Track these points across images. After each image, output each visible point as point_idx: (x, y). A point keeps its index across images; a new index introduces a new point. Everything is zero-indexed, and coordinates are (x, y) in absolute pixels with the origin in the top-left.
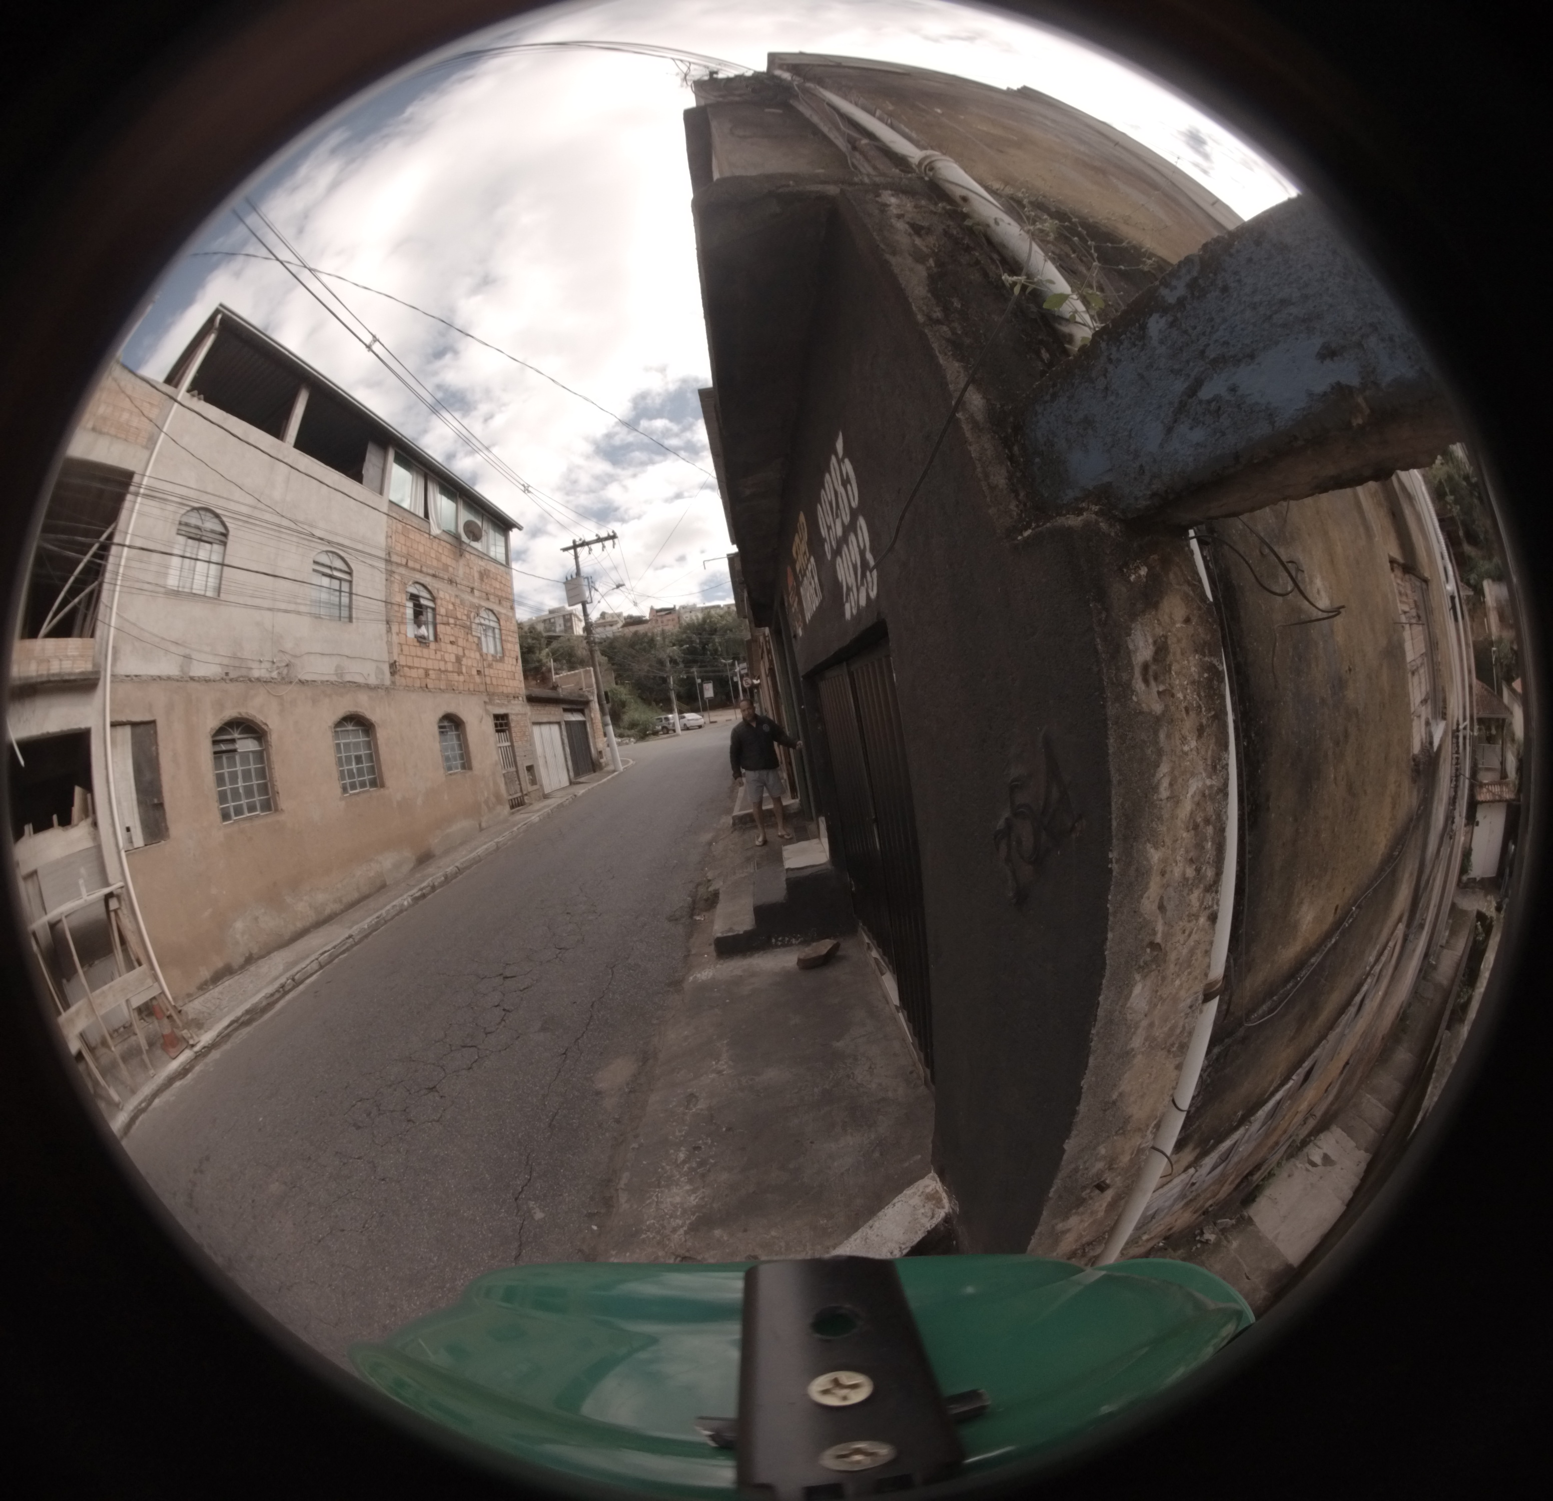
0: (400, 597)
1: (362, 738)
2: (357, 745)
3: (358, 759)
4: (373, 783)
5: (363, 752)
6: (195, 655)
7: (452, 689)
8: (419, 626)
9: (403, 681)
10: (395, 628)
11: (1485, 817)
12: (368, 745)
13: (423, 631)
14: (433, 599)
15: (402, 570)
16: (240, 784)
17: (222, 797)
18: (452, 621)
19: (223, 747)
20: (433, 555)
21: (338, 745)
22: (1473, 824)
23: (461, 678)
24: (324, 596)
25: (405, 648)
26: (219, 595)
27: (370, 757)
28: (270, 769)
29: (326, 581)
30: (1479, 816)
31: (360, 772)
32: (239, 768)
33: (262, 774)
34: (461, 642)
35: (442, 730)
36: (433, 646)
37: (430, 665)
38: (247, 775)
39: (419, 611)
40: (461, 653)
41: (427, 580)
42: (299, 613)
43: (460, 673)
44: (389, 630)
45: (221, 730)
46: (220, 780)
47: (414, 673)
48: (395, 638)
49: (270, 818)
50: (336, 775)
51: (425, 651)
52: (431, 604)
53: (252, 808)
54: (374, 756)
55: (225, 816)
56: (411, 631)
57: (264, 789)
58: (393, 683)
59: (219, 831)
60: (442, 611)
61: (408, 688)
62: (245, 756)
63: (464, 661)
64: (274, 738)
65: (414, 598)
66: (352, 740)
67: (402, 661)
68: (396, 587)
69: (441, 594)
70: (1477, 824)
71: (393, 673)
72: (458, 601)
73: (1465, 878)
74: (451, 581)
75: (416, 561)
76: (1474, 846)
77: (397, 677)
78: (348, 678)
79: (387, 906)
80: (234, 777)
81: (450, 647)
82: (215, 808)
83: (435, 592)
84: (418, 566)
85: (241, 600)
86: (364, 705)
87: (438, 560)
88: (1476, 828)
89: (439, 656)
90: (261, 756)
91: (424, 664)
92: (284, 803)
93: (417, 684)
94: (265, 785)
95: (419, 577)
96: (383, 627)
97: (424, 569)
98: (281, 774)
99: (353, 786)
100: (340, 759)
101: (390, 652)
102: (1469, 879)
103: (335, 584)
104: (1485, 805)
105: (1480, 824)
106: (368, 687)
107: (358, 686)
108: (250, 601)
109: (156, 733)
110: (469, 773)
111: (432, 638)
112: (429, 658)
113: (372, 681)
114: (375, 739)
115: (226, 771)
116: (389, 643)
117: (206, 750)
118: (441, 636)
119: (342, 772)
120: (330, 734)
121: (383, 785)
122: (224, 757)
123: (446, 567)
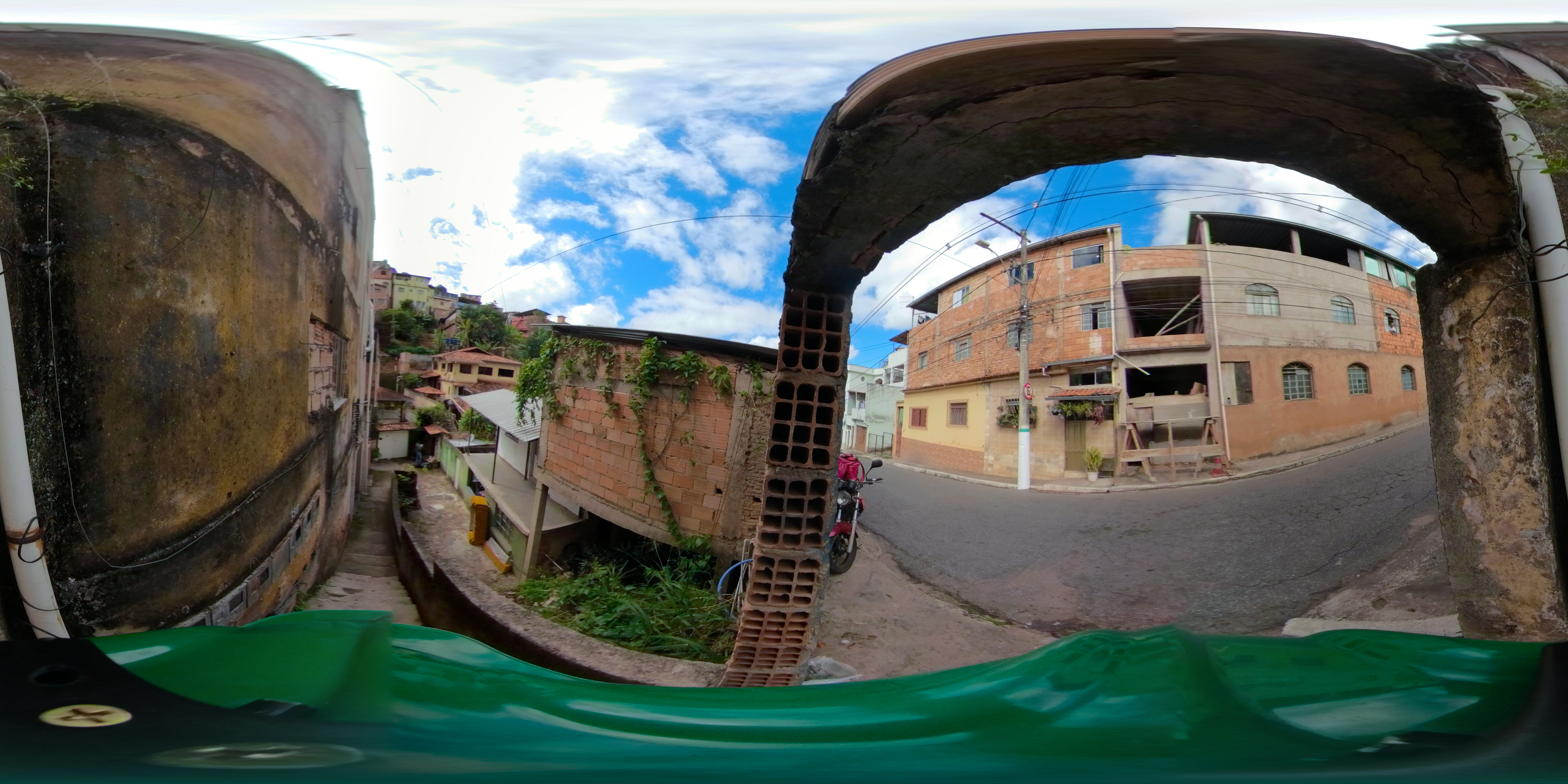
0: (1380, 315)
1: (1362, 373)
2: (1359, 375)
3: (1360, 381)
4: (1366, 392)
5: (1362, 378)
6: (1270, 338)
7: (1408, 354)
8: (1392, 327)
9: (1384, 350)
10: (1379, 328)
12: (1365, 376)
13: (1394, 329)
14: (1398, 316)
15: (1381, 304)
16: (1297, 387)
17: (1286, 391)
18: (1408, 325)
19: (1288, 372)
20: (1396, 296)
21: (1350, 375)
23: (1414, 350)
24: (1340, 314)
25: (1384, 336)
26: (1280, 315)
27: (1366, 381)
28: (1313, 382)
29: (1339, 308)
31: (1360, 387)
32: (1297, 381)
33: (1309, 383)
34: (1413, 334)
35: (1403, 372)
36: (1399, 335)
37: (1397, 344)
38: (1301, 384)
39: (1391, 320)
40: (1413, 339)
41: (1394, 307)
42: (1327, 322)
43: (1413, 348)
44: (1376, 328)
45: (1288, 366)
46: (1286, 384)
47: (1389, 347)
48: (1379, 332)
49: (1311, 401)
50: (1347, 386)
51: (1395, 338)
52: (1397, 318)
53: (1301, 396)
54: (1367, 380)
55: (1287, 398)
56: (1387, 329)
57: (1309, 389)
58: (1379, 351)
59: (1282, 403)
60: (1403, 321)
61: (1386, 353)
62: (1300, 377)
63: (1415, 343)
64: (1316, 370)
65: (1387, 314)
66: (1357, 373)
67: (1383, 341)
68: (1378, 310)
69: (1402, 313)
71: (1378, 347)
72: (1411, 317)
74: (1407, 308)
75: (1387, 299)
77: (1380, 348)
78: (1355, 348)
79: (1361, 442)
80: (1293, 384)
81: (1408, 336)
82: (1282, 395)
83: (1399, 313)
84: (1389, 302)
85: (1293, 317)
86: (1363, 359)
87: (1399, 299)
89: (1402, 340)
90: (1308, 377)
91: (1394, 343)
92: (1319, 395)
93: (1391, 351)
94: (1310, 388)
95: (1389, 306)
96: (1373, 327)
97: (1392, 303)
98: (1318, 384)
99: (1356, 392)
100: (1350, 381)
101: (1377, 338)
103: (1345, 309)
106: (1365, 352)
107: (1360, 351)
108: (1298, 317)
109: (1249, 366)
110: (1415, 391)
111: (1398, 332)
112: (1397, 341)
113: (1368, 349)
114: (1369, 374)
115: (1289, 381)
116: (1376, 334)
117: (1279, 374)
118: (1403, 331)
119: (1351, 386)
120: (1345, 370)
121: (1371, 393)
122: (1289, 376)
123: (1404, 302)
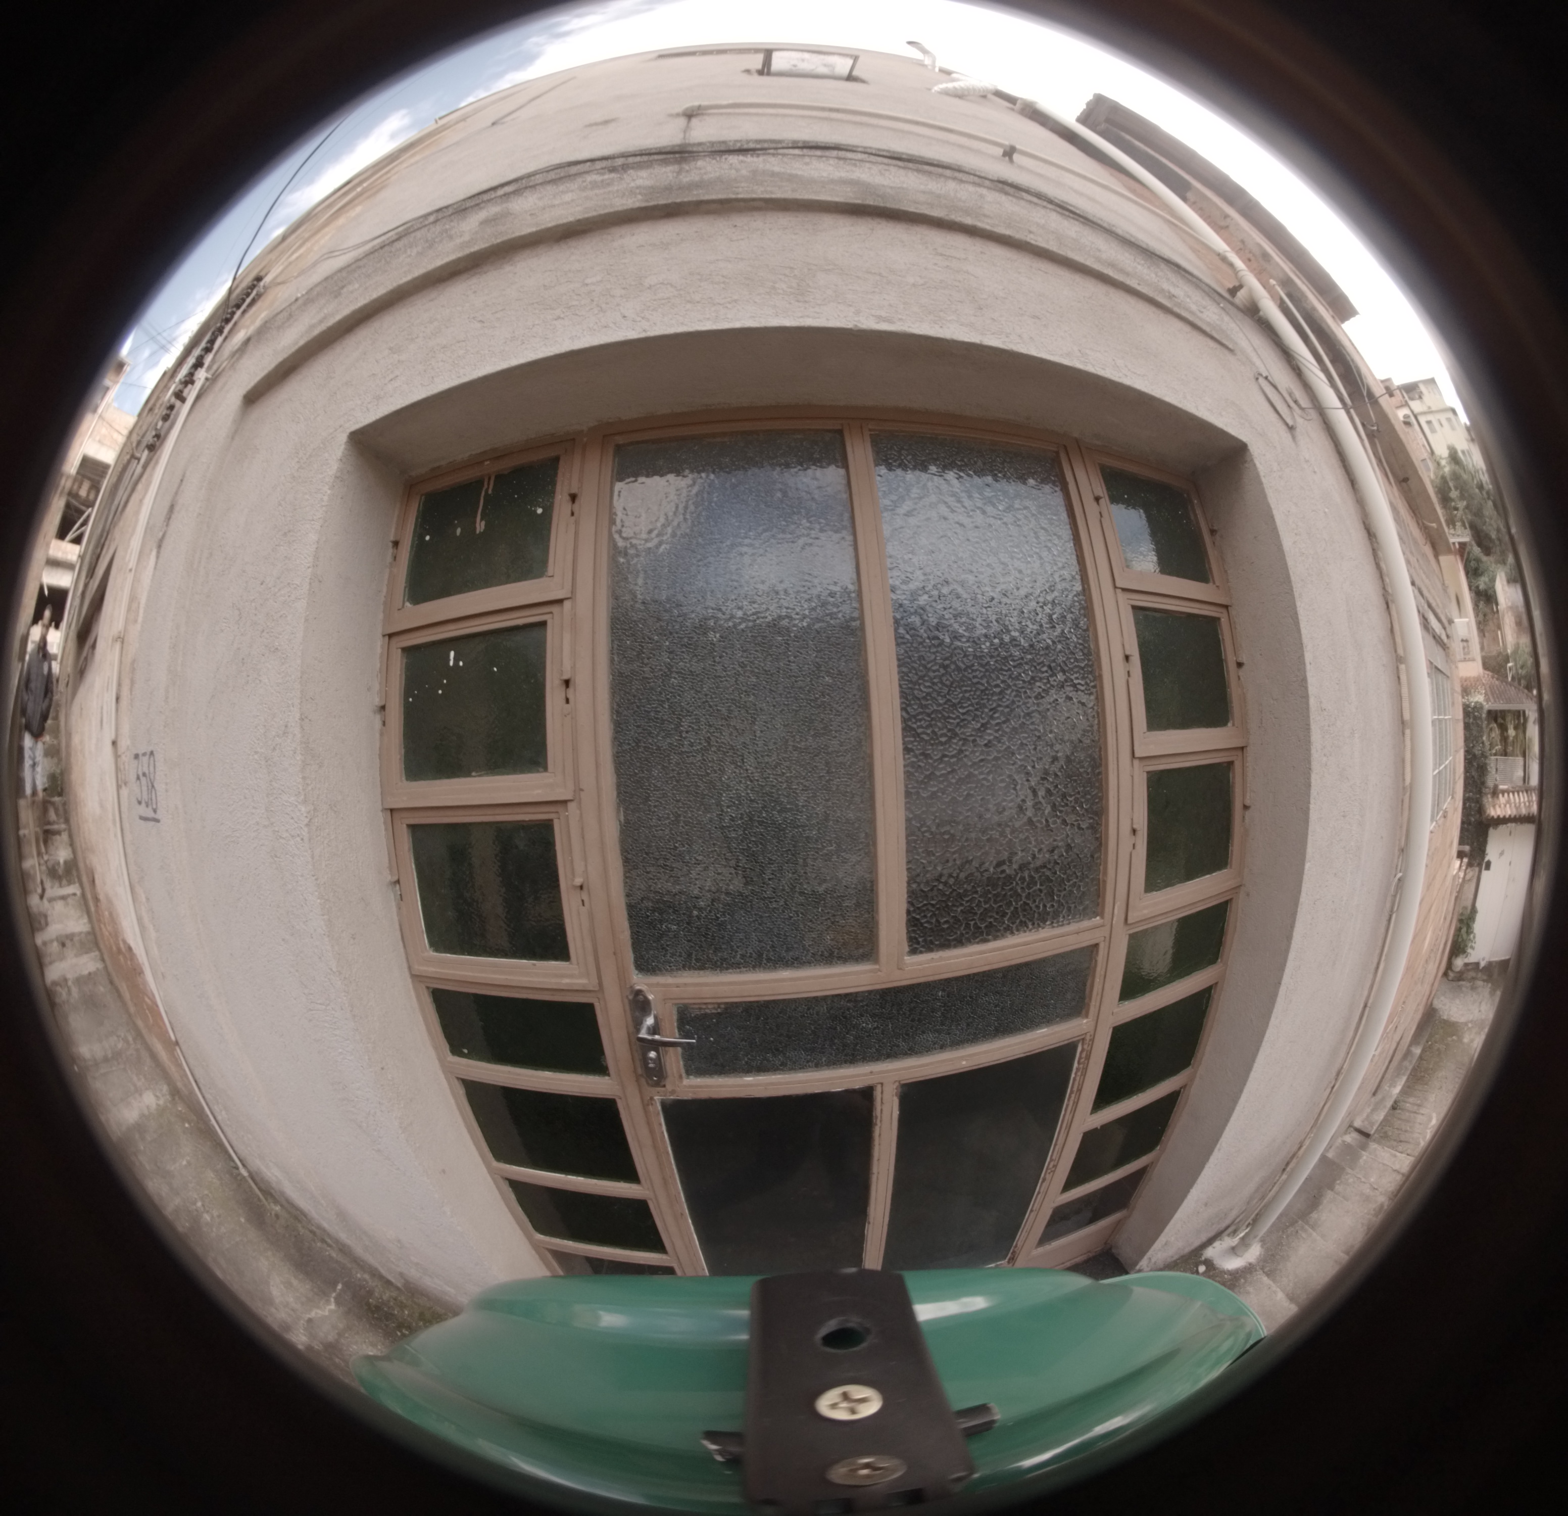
11: (1502, 854)
22: (1480, 865)
30: (1492, 852)
70: (1488, 866)
73: (1459, 963)
76: (1478, 905)
88: (1485, 873)
102: (1466, 965)
104: (1502, 828)
105: (1492, 866)
